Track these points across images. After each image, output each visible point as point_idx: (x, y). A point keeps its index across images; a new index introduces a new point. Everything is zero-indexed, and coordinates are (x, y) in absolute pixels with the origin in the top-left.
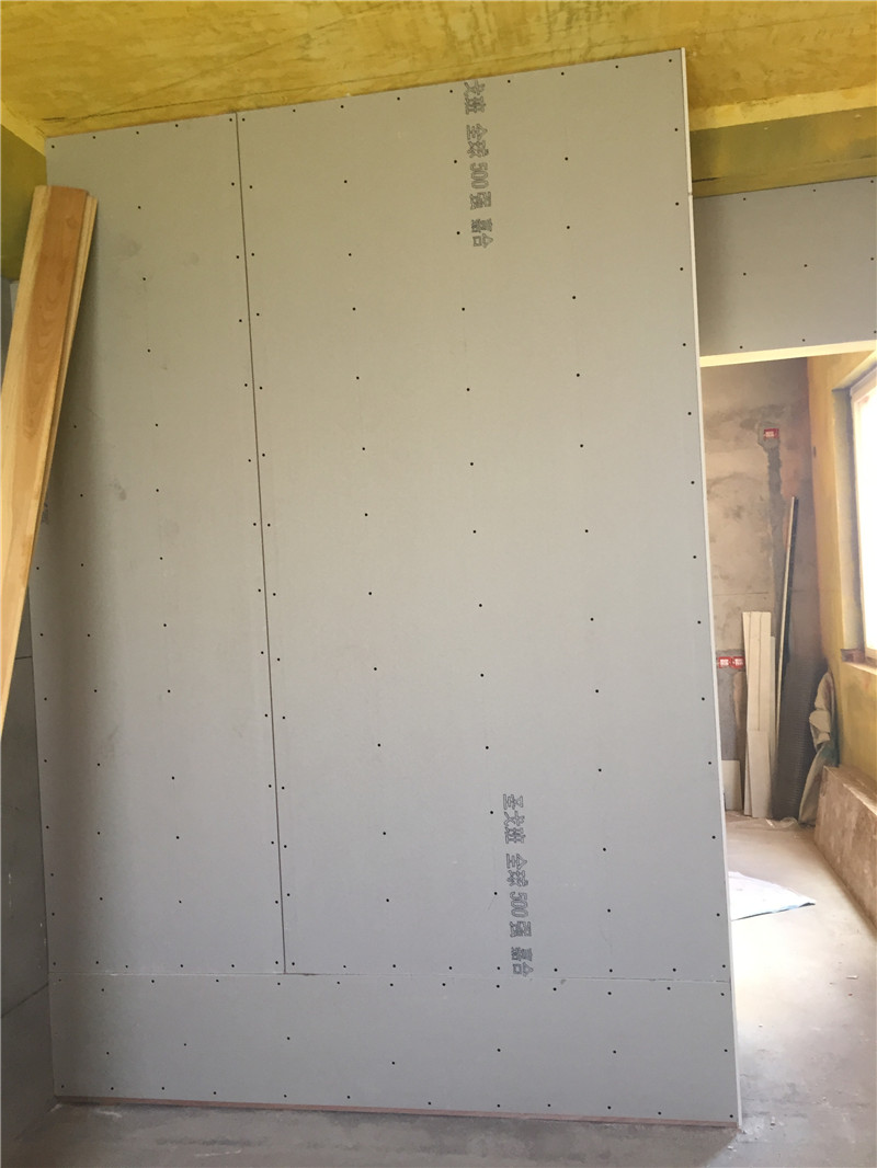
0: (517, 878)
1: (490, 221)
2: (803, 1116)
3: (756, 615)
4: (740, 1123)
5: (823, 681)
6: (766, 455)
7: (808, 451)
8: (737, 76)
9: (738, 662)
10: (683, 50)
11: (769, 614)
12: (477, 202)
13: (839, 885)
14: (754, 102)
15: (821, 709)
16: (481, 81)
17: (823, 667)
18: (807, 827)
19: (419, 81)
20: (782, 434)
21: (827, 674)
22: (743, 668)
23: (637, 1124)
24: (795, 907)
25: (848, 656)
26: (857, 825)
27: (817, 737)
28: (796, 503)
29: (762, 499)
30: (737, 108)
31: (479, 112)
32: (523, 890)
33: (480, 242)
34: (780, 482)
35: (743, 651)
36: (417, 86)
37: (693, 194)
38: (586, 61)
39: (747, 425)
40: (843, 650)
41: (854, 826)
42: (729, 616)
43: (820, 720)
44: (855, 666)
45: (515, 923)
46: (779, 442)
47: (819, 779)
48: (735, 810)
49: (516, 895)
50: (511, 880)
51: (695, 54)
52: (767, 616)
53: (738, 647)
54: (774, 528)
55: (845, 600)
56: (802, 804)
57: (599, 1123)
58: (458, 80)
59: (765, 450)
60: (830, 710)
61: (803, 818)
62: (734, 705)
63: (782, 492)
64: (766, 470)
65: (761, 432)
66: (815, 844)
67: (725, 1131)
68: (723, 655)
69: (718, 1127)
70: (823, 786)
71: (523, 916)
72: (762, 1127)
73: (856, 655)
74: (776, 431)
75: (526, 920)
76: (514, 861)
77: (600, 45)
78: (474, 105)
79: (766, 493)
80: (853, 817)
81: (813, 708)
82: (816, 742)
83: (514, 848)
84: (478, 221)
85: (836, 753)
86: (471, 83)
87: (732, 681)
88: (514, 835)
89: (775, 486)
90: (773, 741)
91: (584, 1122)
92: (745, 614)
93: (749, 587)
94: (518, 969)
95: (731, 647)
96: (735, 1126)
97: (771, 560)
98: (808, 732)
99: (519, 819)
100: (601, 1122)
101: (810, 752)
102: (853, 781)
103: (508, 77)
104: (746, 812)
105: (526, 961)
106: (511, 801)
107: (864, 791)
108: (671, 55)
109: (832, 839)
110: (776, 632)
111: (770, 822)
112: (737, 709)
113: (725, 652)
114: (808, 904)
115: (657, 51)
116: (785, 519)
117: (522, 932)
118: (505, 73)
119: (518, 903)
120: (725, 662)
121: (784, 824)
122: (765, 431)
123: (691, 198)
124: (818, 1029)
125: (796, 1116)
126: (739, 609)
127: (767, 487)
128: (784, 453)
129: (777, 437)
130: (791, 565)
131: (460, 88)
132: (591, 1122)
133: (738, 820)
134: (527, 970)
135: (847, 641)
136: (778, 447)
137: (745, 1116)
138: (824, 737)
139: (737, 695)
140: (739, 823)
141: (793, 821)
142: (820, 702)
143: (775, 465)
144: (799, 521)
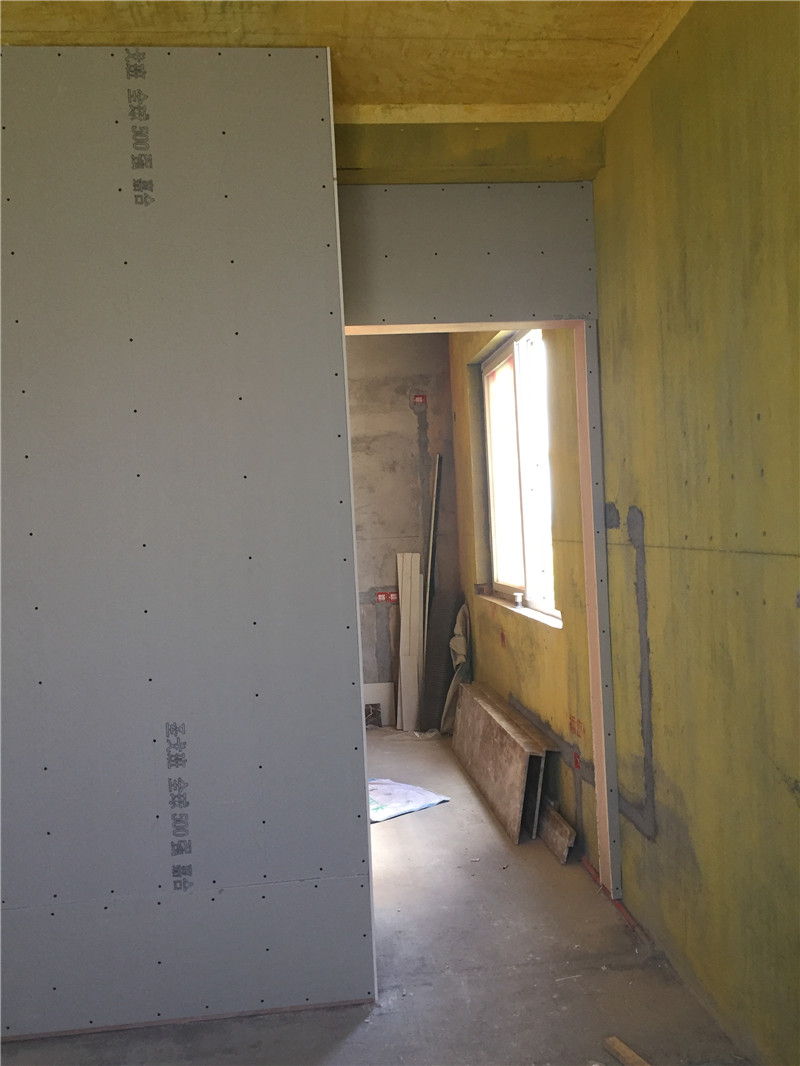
0: (179, 800)
1: (151, 182)
2: (430, 984)
3: (408, 556)
4: (376, 997)
5: (461, 610)
6: (416, 417)
7: (450, 416)
8: (377, 80)
9: (393, 597)
10: (328, 49)
11: (418, 555)
12: (139, 163)
13: (470, 783)
14: (392, 105)
15: (459, 635)
16: (142, 49)
17: (461, 600)
18: (447, 736)
19: (79, 42)
20: (428, 399)
21: (464, 606)
22: (397, 602)
23: (286, 1012)
24: (433, 805)
25: (480, 591)
26: (484, 732)
27: (456, 659)
28: (440, 459)
29: (412, 455)
30: (378, 108)
31: (139, 78)
32: (185, 810)
33: (142, 201)
34: (428, 440)
35: (397, 587)
36: (78, 45)
37: (338, 179)
38: (240, 46)
39: (401, 391)
40: (476, 585)
41: (481, 733)
42: (385, 557)
43: (458, 645)
44: (485, 598)
45: (176, 842)
46: (427, 407)
47: (456, 695)
48: (390, 726)
49: (178, 817)
50: (173, 803)
51: (339, 54)
52: (417, 556)
53: (394, 584)
54: (423, 482)
55: (478, 542)
56: (444, 716)
57: (253, 1016)
58: (119, 45)
59: (415, 412)
60: (466, 636)
61: (444, 729)
62: (389, 635)
63: (429, 449)
64: (416, 431)
65: (412, 398)
66: (453, 750)
67: (364, 1007)
68: (381, 591)
69: (358, 1005)
70: (459, 701)
71: (184, 835)
72: (395, 998)
73: (486, 588)
74: (424, 397)
75: (186, 838)
76: (176, 784)
77: (254, 33)
78: (136, 71)
79: (415, 450)
80: (481, 724)
81: (453, 635)
82: (455, 663)
83: (176, 773)
84: (140, 181)
85: (470, 672)
86: (132, 50)
87: (388, 613)
88: (176, 760)
89: (423, 444)
90: (421, 665)
91: (239, 1018)
92: (399, 555)
93: (403, 532)
94: (178, 885)
95: (388, 584)
96: (372, 1002)
97: (420, 508)
98: (448, 655)
99: (181, 745)
100: (254, 1016)
101: (451, 673)
102: (483, 696)
103: (168, 50)
104: (399, 727)
105: (186, 877)
106: (173, 729)
107: (490, 702)
108: (316, 51)
109: (465, 745)
110: (424, 571)
111: (416, 734)
112: (392, 638)
113: (383, 588)
114: (444, 801)
115: (306, 46)
116: (431, 473)
117: (183, 850)
118: (165, 46)
119: (180, 824)
120: (382, 597)
121: (429, 735)
122: (416, 396)
123: (336, 182)
124: (445, 907)
125: (425, 984)
126: (394, 550)
127: (417, 445)
128: (430, 417)
129: (425, 402)
130: (436, 512)
131: (120, 53)
132: (245, 1017)
133: (392, 733)
134: (187, 885)
135: (479, 578)
136: (425, 412)
137: (380, 991)
138: (461, 659)
139: (392, 624)
140: (392, 736)
141: (436, 732)
142: (458, 629)
143: (423, 427)
144: (442, 476)
